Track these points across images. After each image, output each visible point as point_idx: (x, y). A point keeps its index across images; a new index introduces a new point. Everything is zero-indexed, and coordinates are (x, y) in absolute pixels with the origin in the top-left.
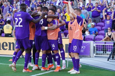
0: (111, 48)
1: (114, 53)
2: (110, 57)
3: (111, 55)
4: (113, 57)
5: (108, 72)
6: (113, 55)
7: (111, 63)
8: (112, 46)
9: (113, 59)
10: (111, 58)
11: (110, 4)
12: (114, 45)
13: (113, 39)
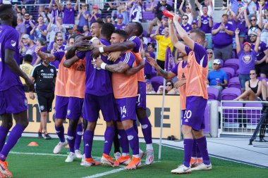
0: (258, 116)
1: (263, 127)
2: (254, 136)
3: (256, 131)
4: (262, 137)
5: (250, 169)
6: (263, 131)
7: (256, 149)
8: (258, 111)
9: (261, 141)
10: (258, 139)
11: (253, 18)
12: (264, 109)
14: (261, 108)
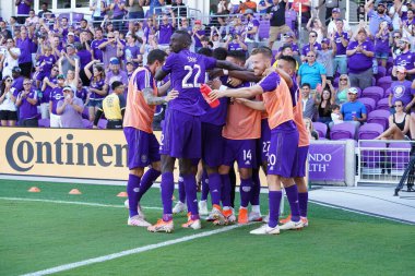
0: (406, 160)
1: (412, 173)
2: (401, 185)
3: (403, 178)
4: (410, 185)
5: (394, 227)
6: (411, 178)
7: (403, 201)
8: (406, 153)
9: (409, 191)
10: (405, 188)
11: (396, 35)
12: (412, 151)
13: (408, 133)
14: (409, 150)
